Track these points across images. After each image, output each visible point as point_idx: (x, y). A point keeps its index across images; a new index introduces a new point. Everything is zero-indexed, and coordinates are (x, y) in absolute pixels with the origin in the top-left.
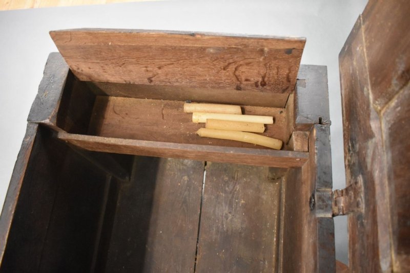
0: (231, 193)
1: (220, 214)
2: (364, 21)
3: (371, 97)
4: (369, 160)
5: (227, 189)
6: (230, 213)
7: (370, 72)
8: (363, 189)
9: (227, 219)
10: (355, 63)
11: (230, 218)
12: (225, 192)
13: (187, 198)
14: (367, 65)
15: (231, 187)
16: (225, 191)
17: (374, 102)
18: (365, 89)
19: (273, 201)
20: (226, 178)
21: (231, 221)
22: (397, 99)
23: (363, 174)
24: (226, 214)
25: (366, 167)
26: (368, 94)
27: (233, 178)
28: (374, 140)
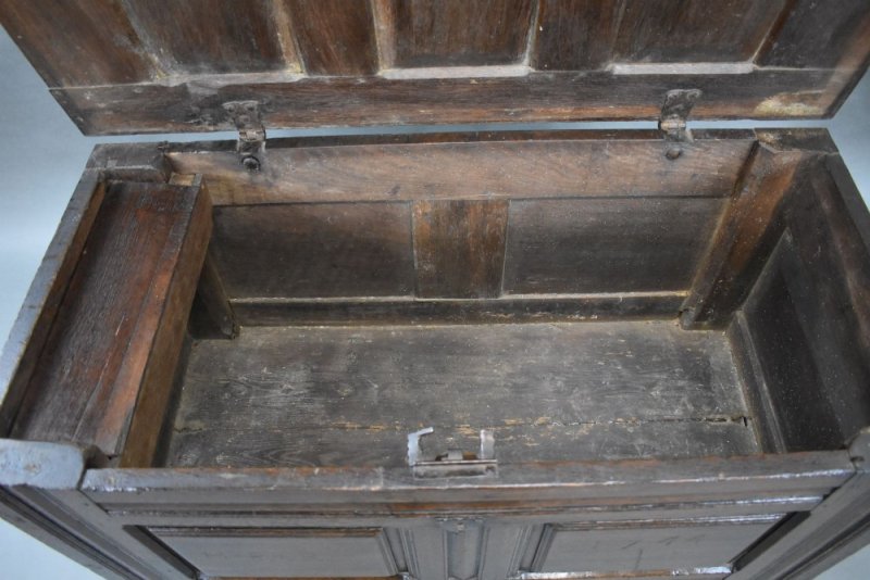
0: (249, 387)
1: (282, 400)
2: (59, 85)
3: (145, 83)
4: (208, 93)
5: (243, 393)
6: (281, 387)
7: (119, 82)
8: (235, 102)
9: (290, 390)
10: (102, 105)
11: (290, 386)
12: (248, 395)
13: (254, 452)
14: (110, 86)
15: (241, 388)
16: (246, 395)
17: (152, 80)
18: (136, 91)
19: (268, 332)
20: (227, 395)
21: (293, 384)
22: (152, 52)
23: (222, 102)
24: (283, 392)
25: (215, 96)
26: (142, 86)
27: (227, 385)
28: (189, 85)
